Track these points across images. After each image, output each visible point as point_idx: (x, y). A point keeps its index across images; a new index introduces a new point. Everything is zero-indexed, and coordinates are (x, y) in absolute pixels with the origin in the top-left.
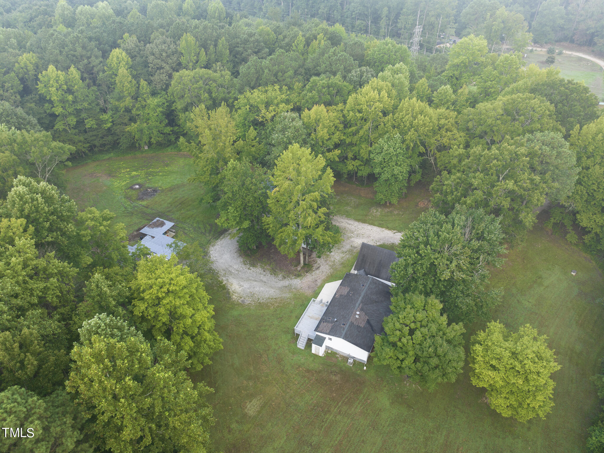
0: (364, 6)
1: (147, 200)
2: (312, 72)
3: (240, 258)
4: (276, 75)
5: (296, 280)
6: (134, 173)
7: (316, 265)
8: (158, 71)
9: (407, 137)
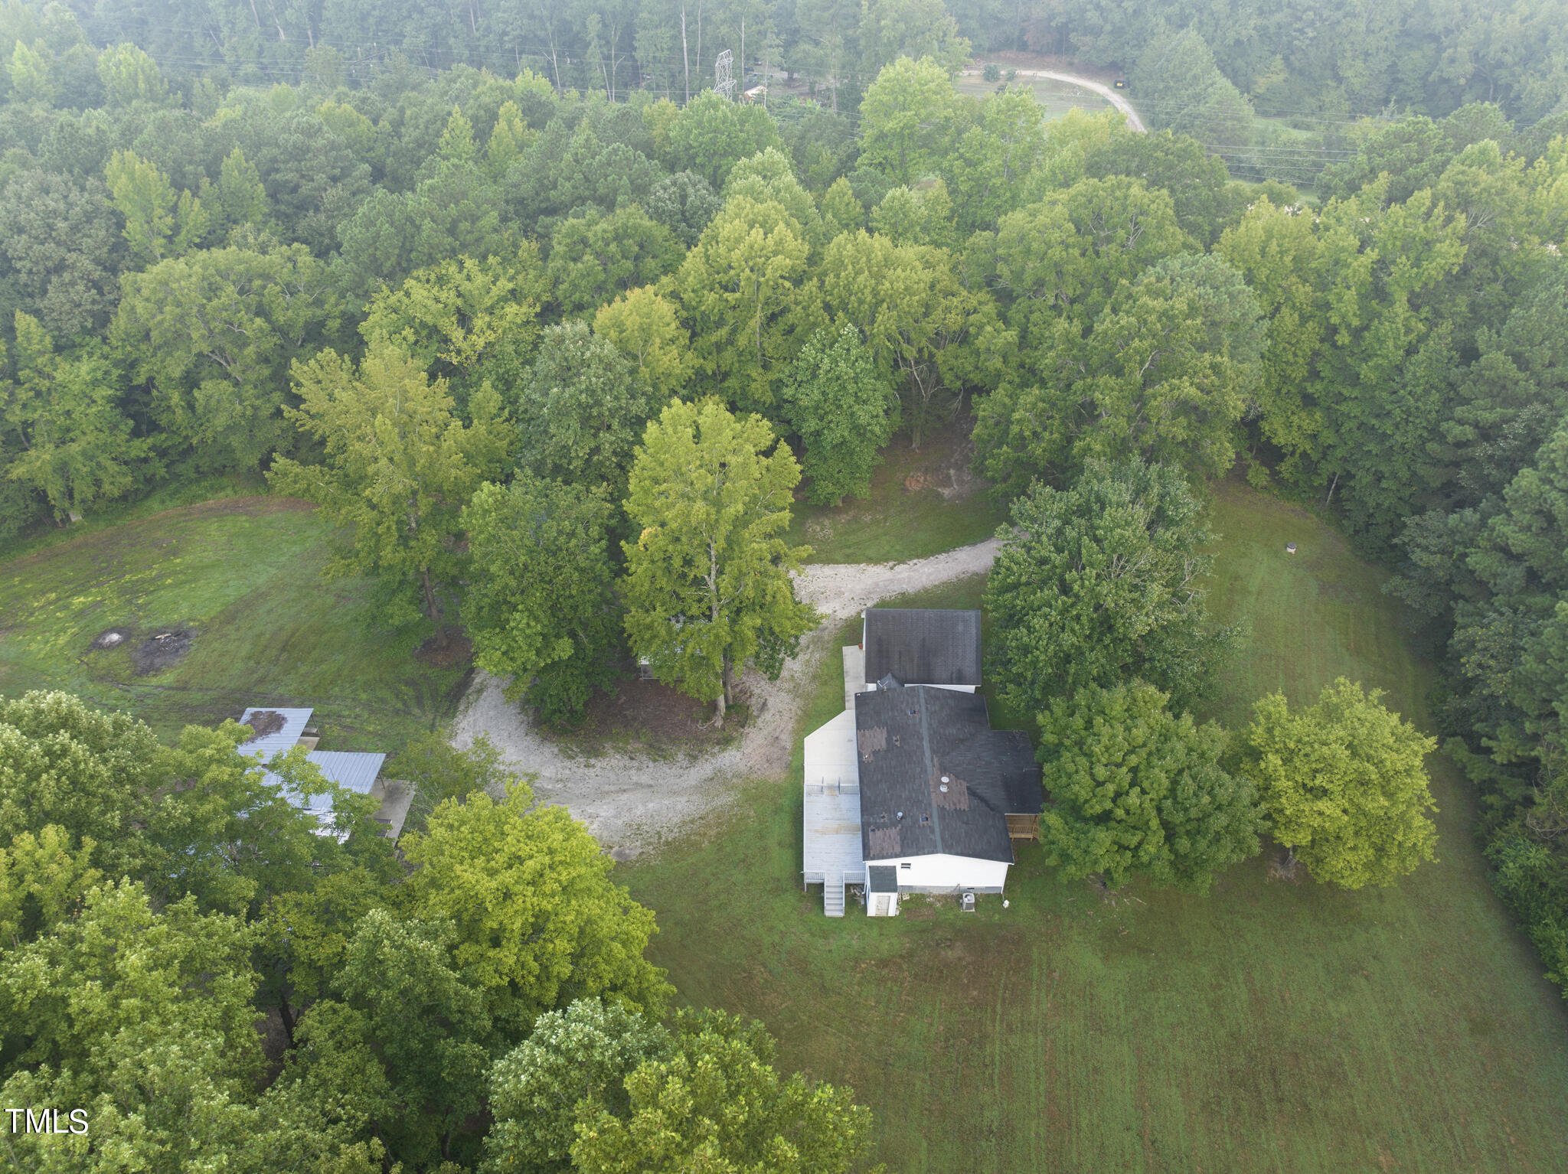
0: (532, 17)
1: (170, 666)
2: (532, 207)
3: (548, 744)
4: (452, 231)
5: (726, 754)
6: (79, 601)
7: (754, 700)
8: (54, 279)
9: (879, 328)
